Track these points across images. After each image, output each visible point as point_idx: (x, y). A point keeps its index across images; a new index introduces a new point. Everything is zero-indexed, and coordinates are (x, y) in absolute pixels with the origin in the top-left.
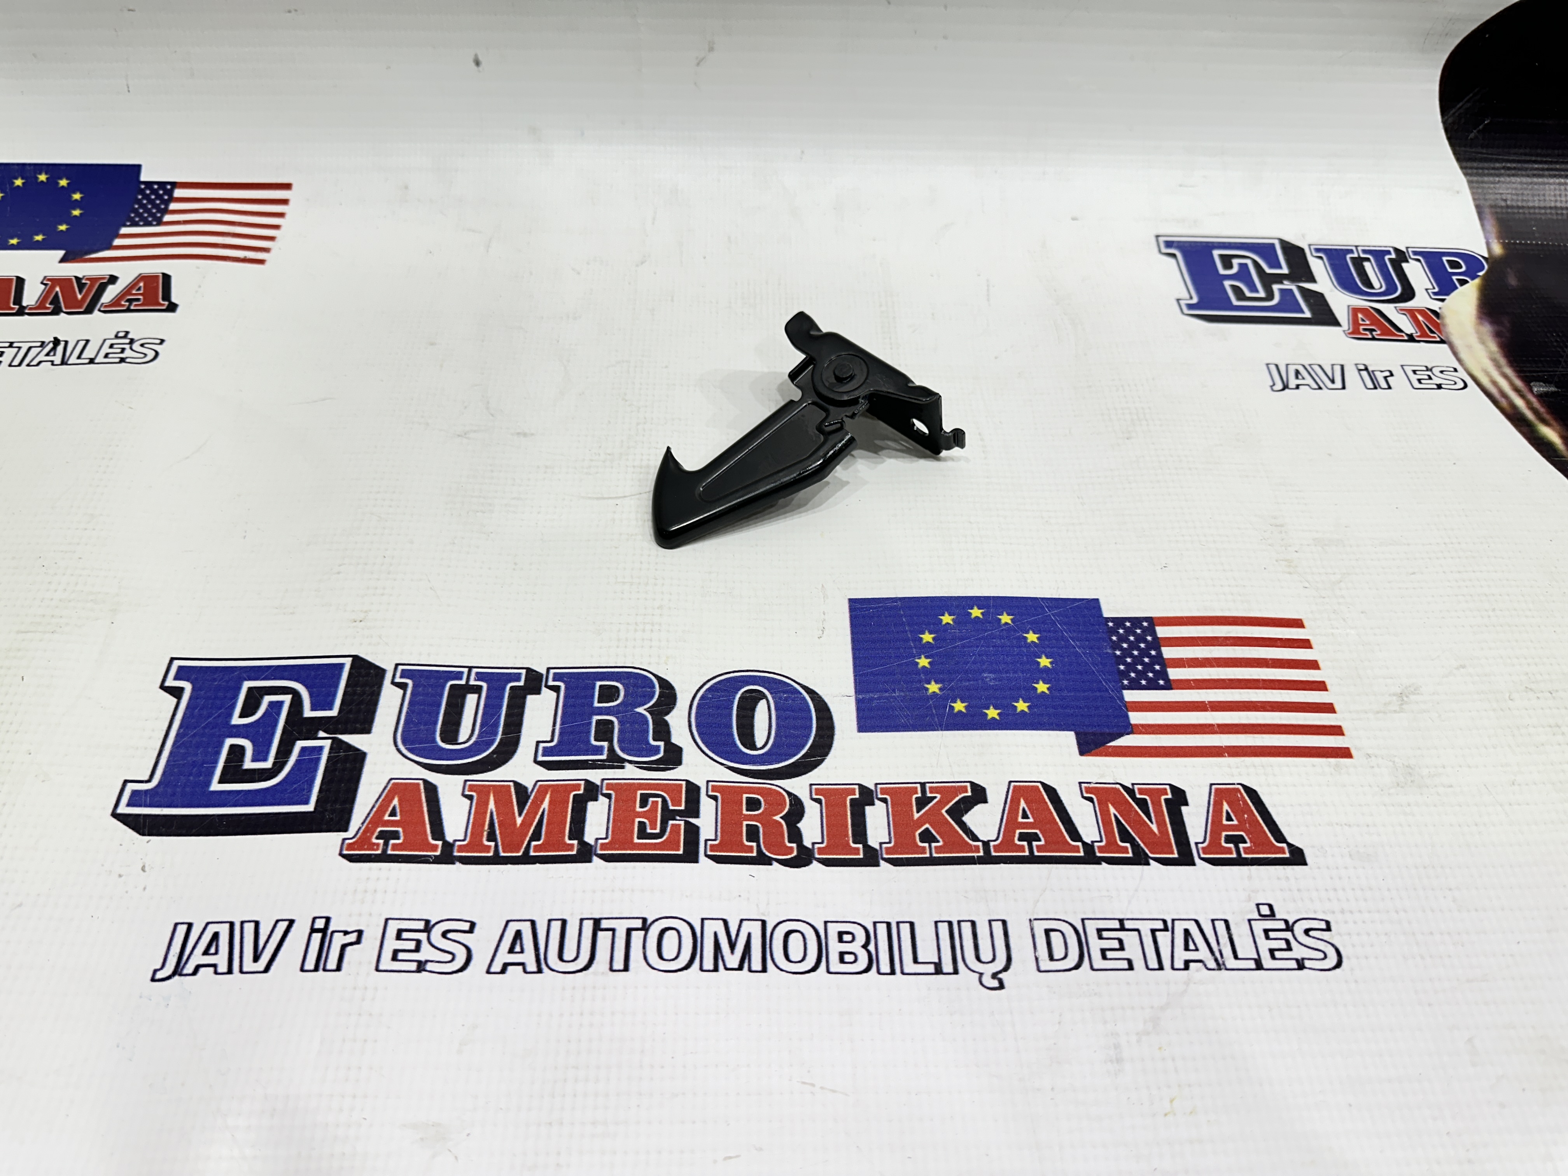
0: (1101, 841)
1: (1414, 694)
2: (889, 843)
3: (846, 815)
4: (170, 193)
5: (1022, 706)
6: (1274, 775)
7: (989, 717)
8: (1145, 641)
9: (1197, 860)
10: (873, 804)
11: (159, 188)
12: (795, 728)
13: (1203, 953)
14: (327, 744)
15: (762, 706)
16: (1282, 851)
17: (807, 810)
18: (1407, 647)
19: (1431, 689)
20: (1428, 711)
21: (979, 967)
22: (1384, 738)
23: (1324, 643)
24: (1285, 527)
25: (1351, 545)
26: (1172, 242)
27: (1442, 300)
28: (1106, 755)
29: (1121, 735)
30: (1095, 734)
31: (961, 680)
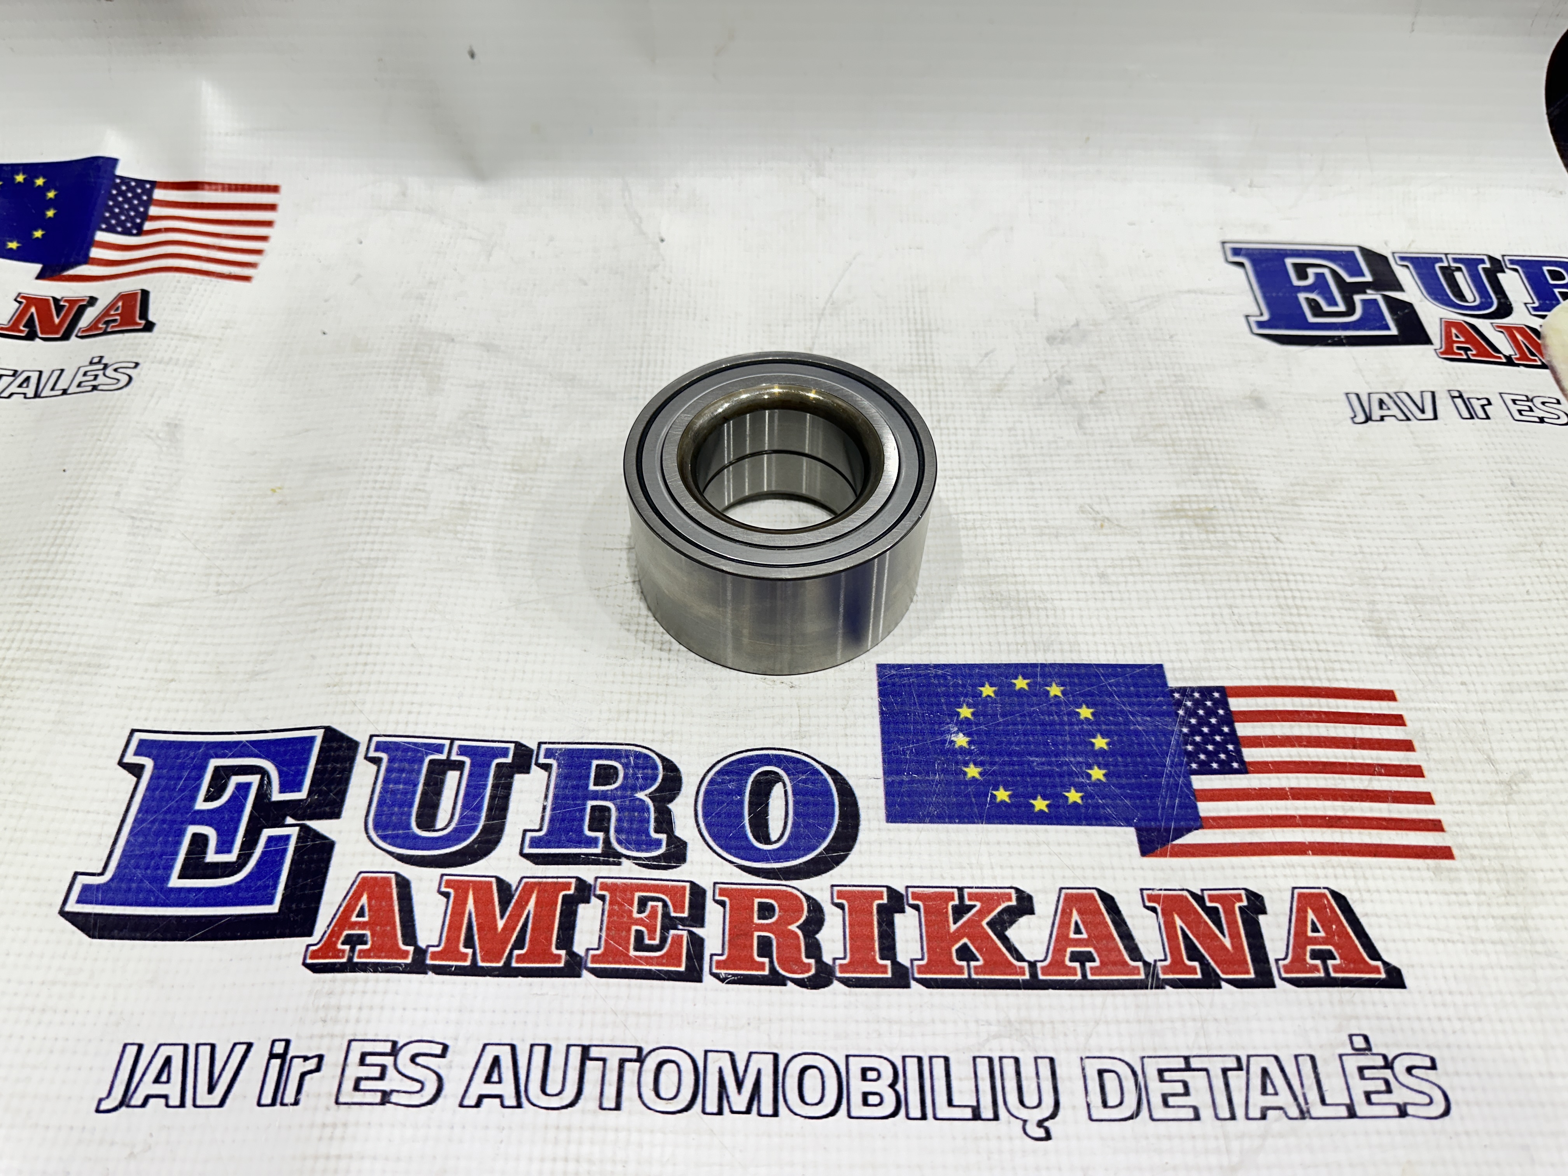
0: (1165, 960)
1: (1525, 782)
2: (922, 959)
3: (872, 924)
4: (149, 193)
5: (1074, 796)
6: (1365, 878)
7: (1037, 809)
8: (1216, 715)
9: (1277, 980)
10: (903, 911)
11: (138, 187)
12: (815, 815)
13: (1284, 1098)
14: (294, 832)
15: (777, 791)
16: (1376, 970)
17: (828, 918)
18: (1514, 726)
19: (1544, 776)
20: (1541, 803)
21: (1023, 1113)
22: (1491, 836)
23: (1419, 720)
24: (1371, 581)
25: (1447, 604)
26: (1241, 249)
27: (1543, 317)
28: (1172, 856)
29: (1189, 830)
30: (1159, 830)
31: (1004, 764)
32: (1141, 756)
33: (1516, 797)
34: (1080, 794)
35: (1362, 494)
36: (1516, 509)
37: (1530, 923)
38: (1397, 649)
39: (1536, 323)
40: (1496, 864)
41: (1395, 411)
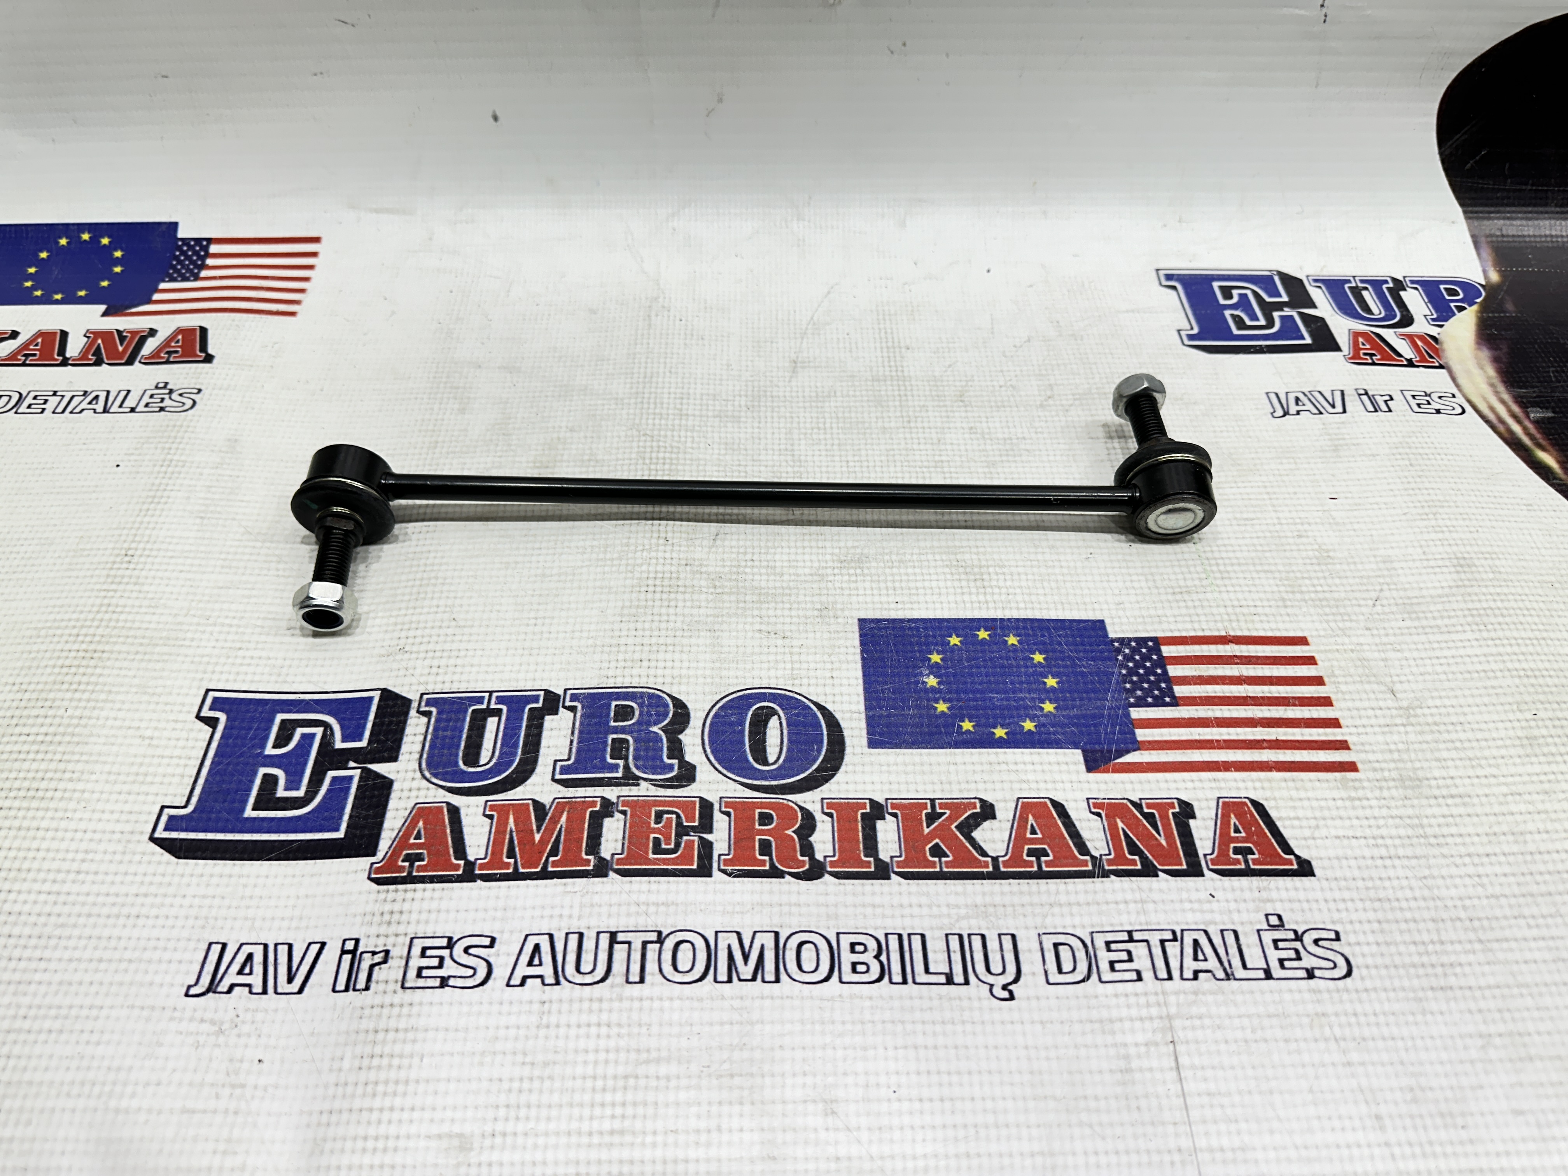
0: (1110, 855)
2: (900, 857)
3: (857, 829)
4: (206, 249)
5: (1029, 725)
6: (1280, 788)
7: (997, 736)
8: (1150, 660)
9: (1206, 871)
10: (883, 818)
11: (196, 245)
12: (807, 743)
13: (1212, 963)
14: (356, 773)
15: (774, 722)
16: (1290, 862)
17: (819, 824)
18: (1412, 663)
19: (1438, 702)
20: (1436, 724)
21: (990, 979)
22: (1391, 751)
23: (1329, 660)
24: (1288, 547)
25: (1355, 563)
26: (1173, 275)
27: (1441, 326)
28: (1114, 771)
29: (1128, 752)
30: (1102, 751)
31: (969, 700)
32: (1087, 692)
33: (1412, 720)
34: (1034, 724)
35: (1280, 475)
36: (1413, 486)
37: (1425, 821)
38: (1310, 602)
39: (1434, 331)
40: (1394, 774)
41: (1309, 406)
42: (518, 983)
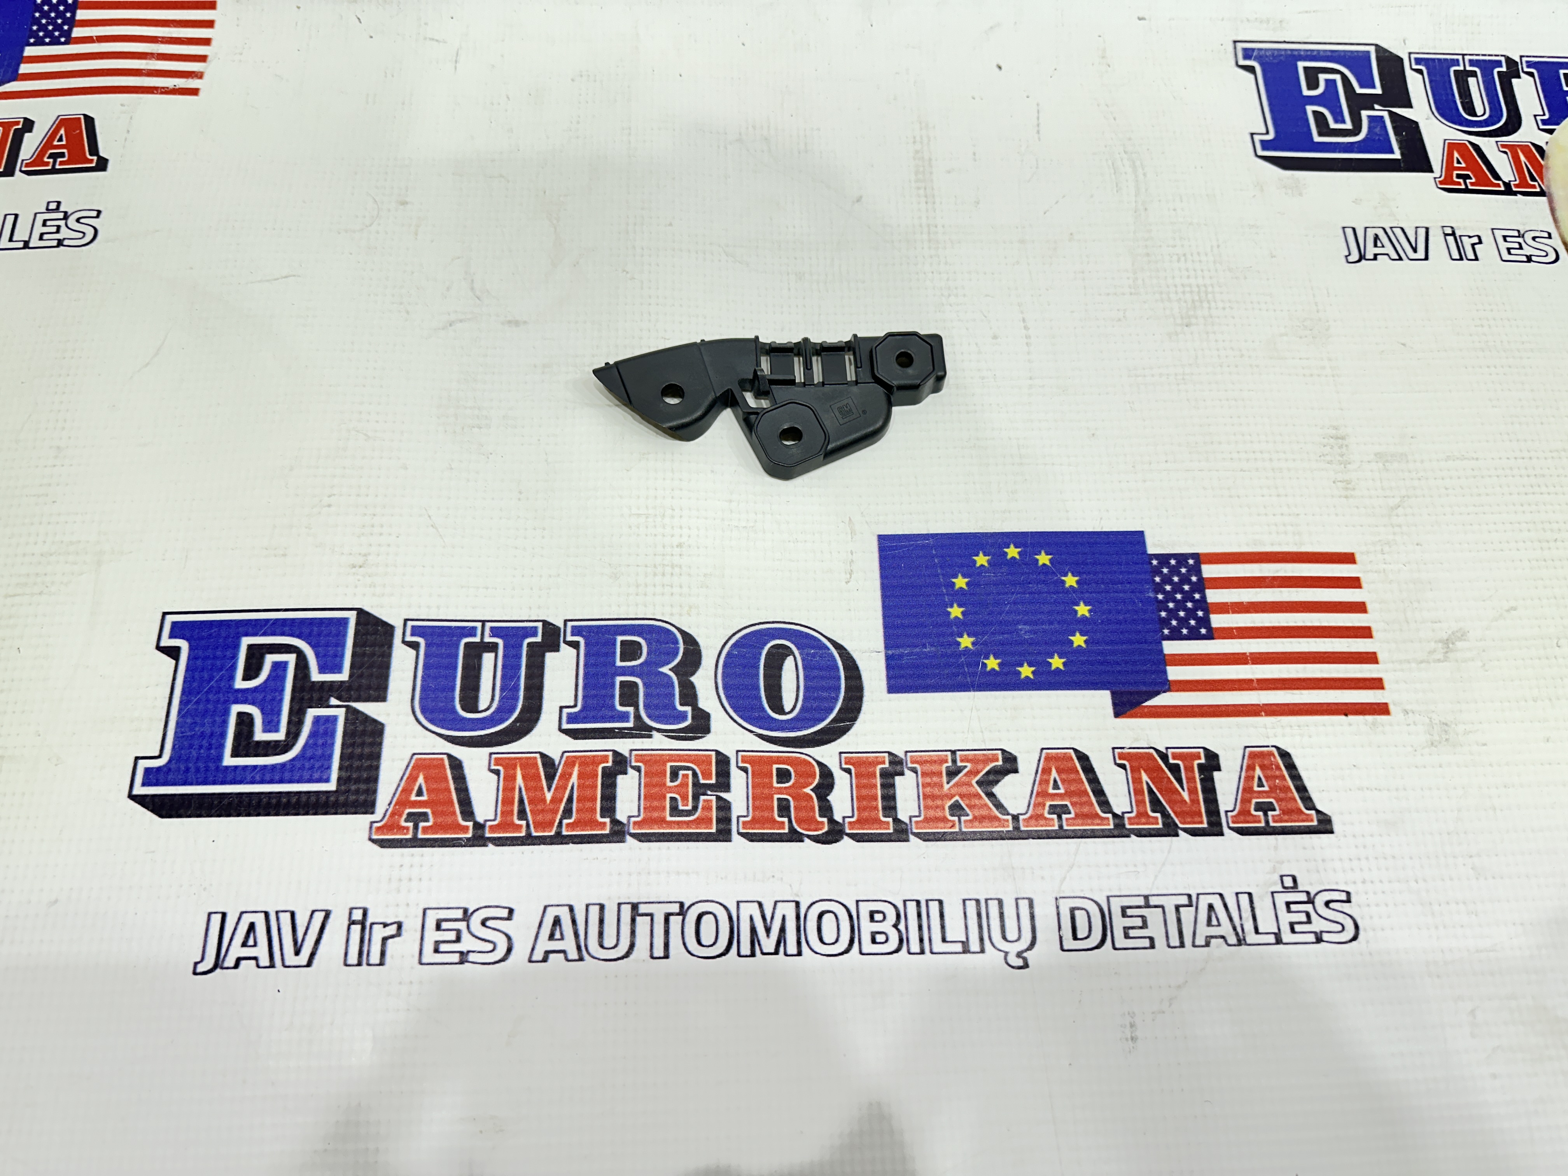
0: (1132, 812)
1: (1460, 639)
2: (920, 816)
3: (875, 786)
5: (1057, 662)
6: (1309, 736)
7: (1023, 676)
8: (1189, 582)
9: (1226, 830)
10: (902, 774)
12: (823, 689)
13: (1225, 928)
14: (342, 713)
15: (789, 665)
16: (1310, 819)
17: (837, 781)
18: (1459, 586)
20: (1473, 660)
21: (1005, 946)
22: (1424, 691)
23: (1374, 583)
25: (1414, 461)
27: (1551, 132)
28: (1142, 717)
29: (1157, 693)
31: (994, 633)
32: (1119, 622)
33: (1450, 655)
34: (1063, 660)
36: (1489, 361)
38: (1362, 510)
41: (1389, 249)
42: (540, 958)
